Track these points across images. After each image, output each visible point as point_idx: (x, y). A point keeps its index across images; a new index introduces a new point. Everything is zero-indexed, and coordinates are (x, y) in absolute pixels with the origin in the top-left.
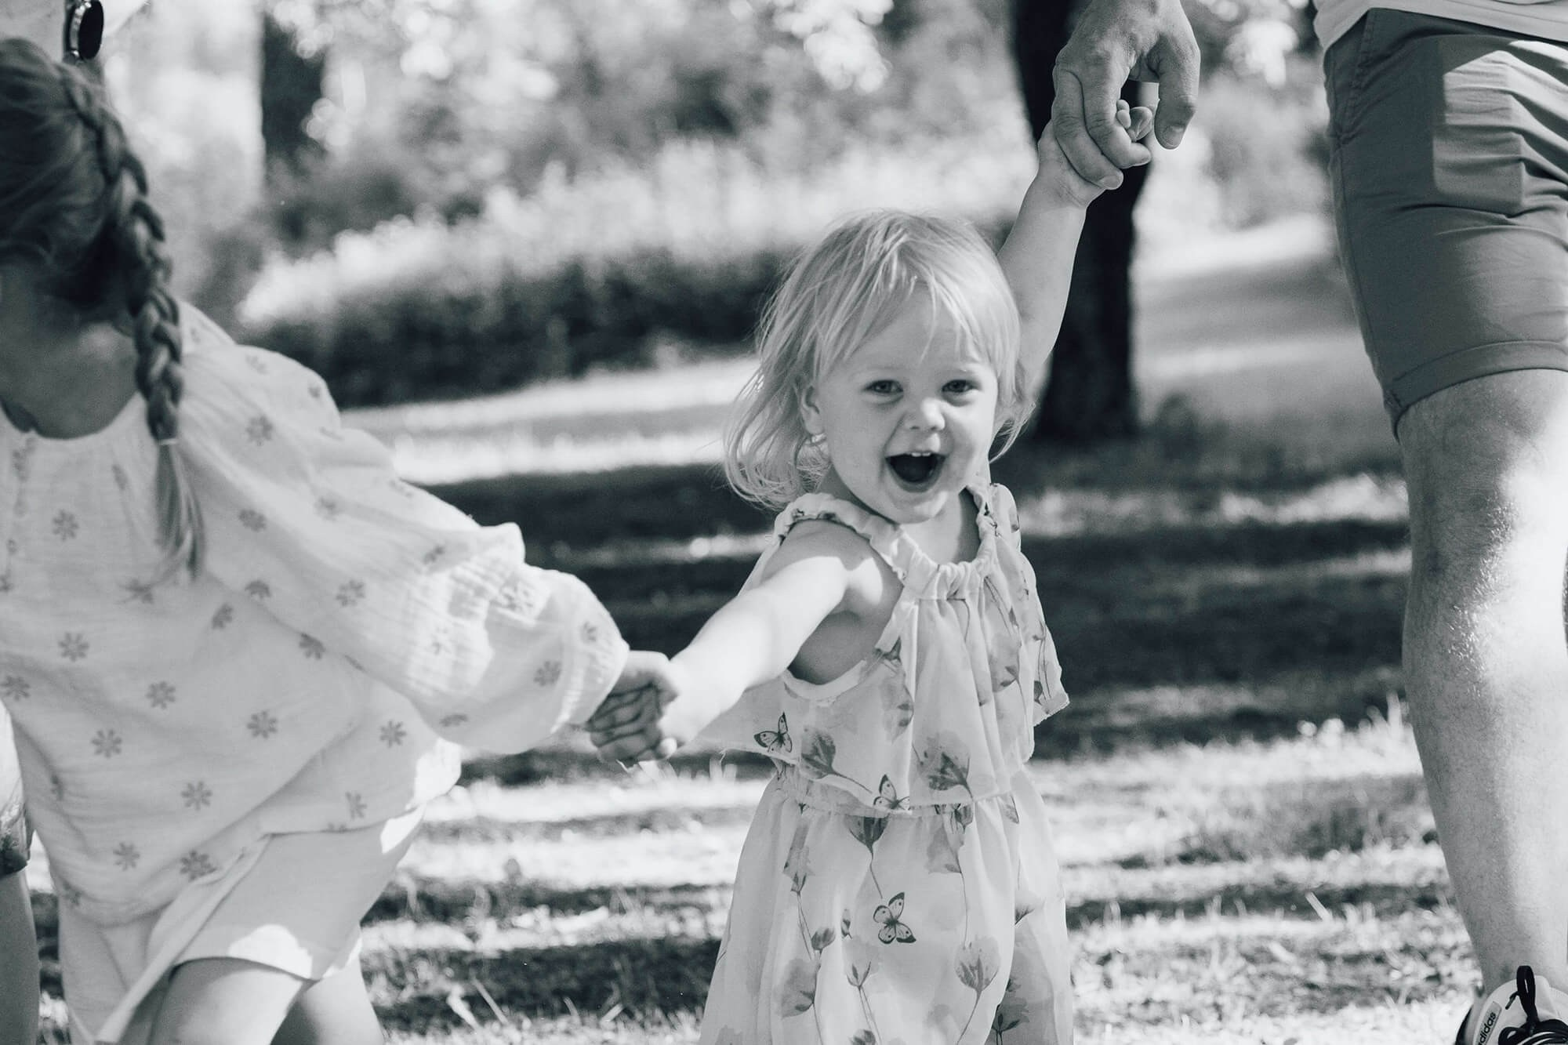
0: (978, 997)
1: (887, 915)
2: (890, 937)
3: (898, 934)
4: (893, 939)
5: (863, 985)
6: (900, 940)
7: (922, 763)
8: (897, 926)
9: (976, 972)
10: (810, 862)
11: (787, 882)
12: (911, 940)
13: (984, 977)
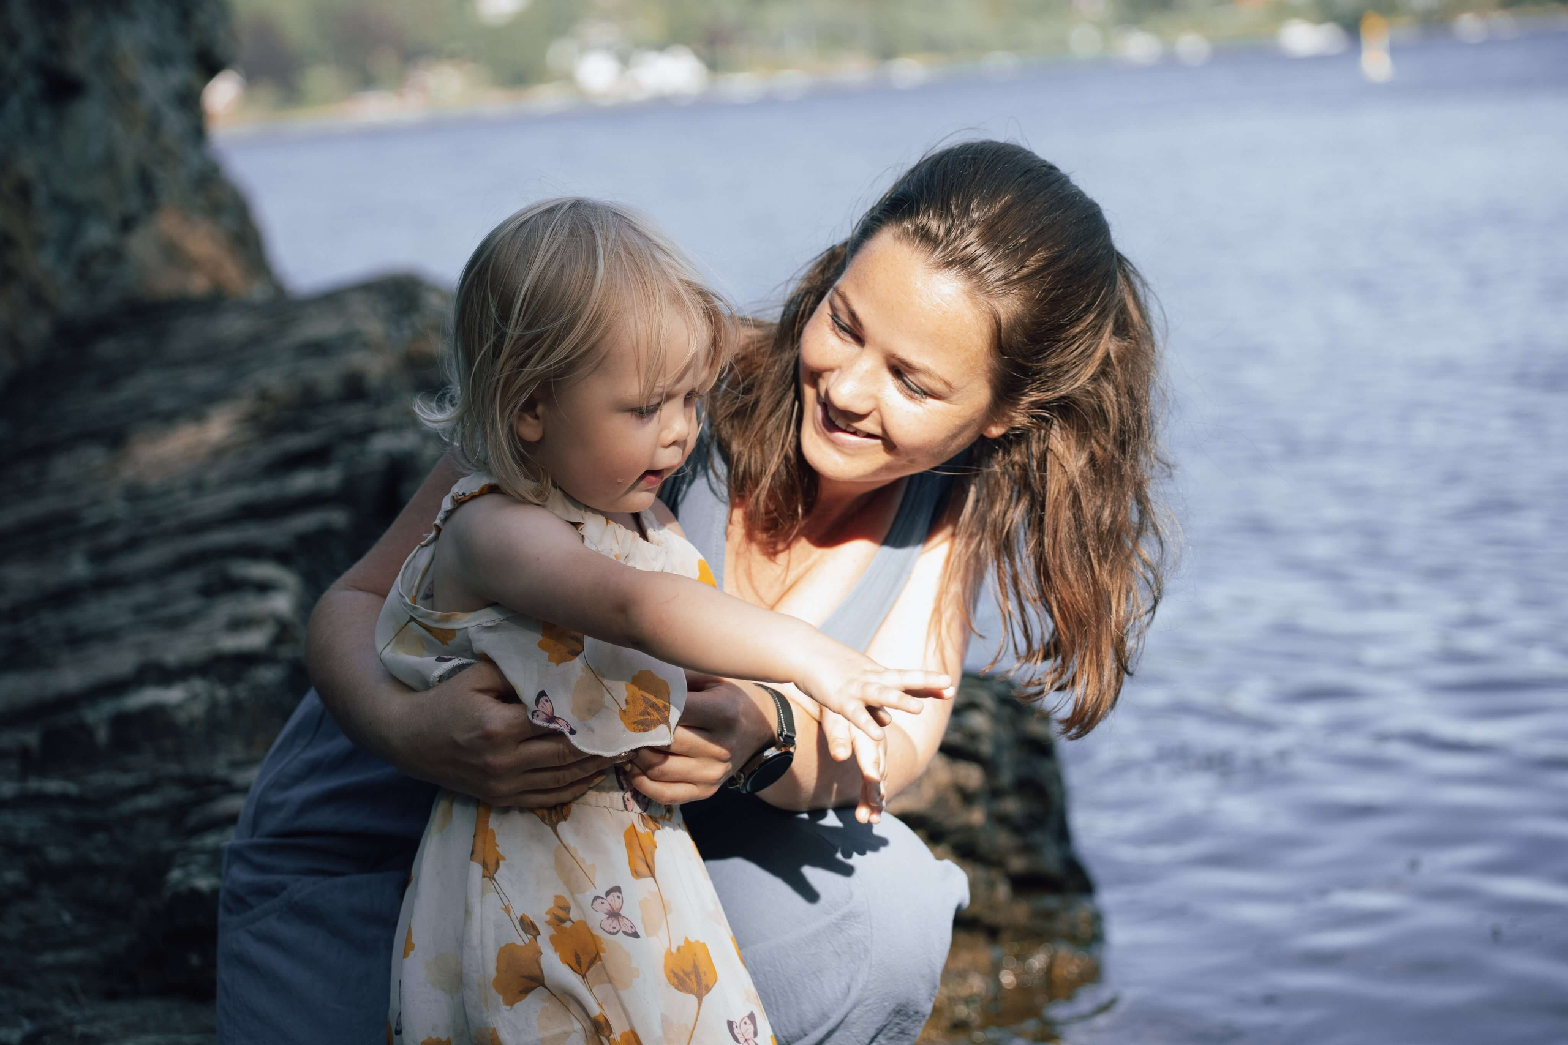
0: (700, 1004)
1: (606, 907)
2: (614, 928)
3: (622, 927)
4: (618, 932)
5: (587, 974)
6: (625, 933)
7: (624, 711)
8: (620, 919)
9: (693, 977)
10: (498, 846)
11: (476, 869)
12: (635, 935)
13: (704, 983)
